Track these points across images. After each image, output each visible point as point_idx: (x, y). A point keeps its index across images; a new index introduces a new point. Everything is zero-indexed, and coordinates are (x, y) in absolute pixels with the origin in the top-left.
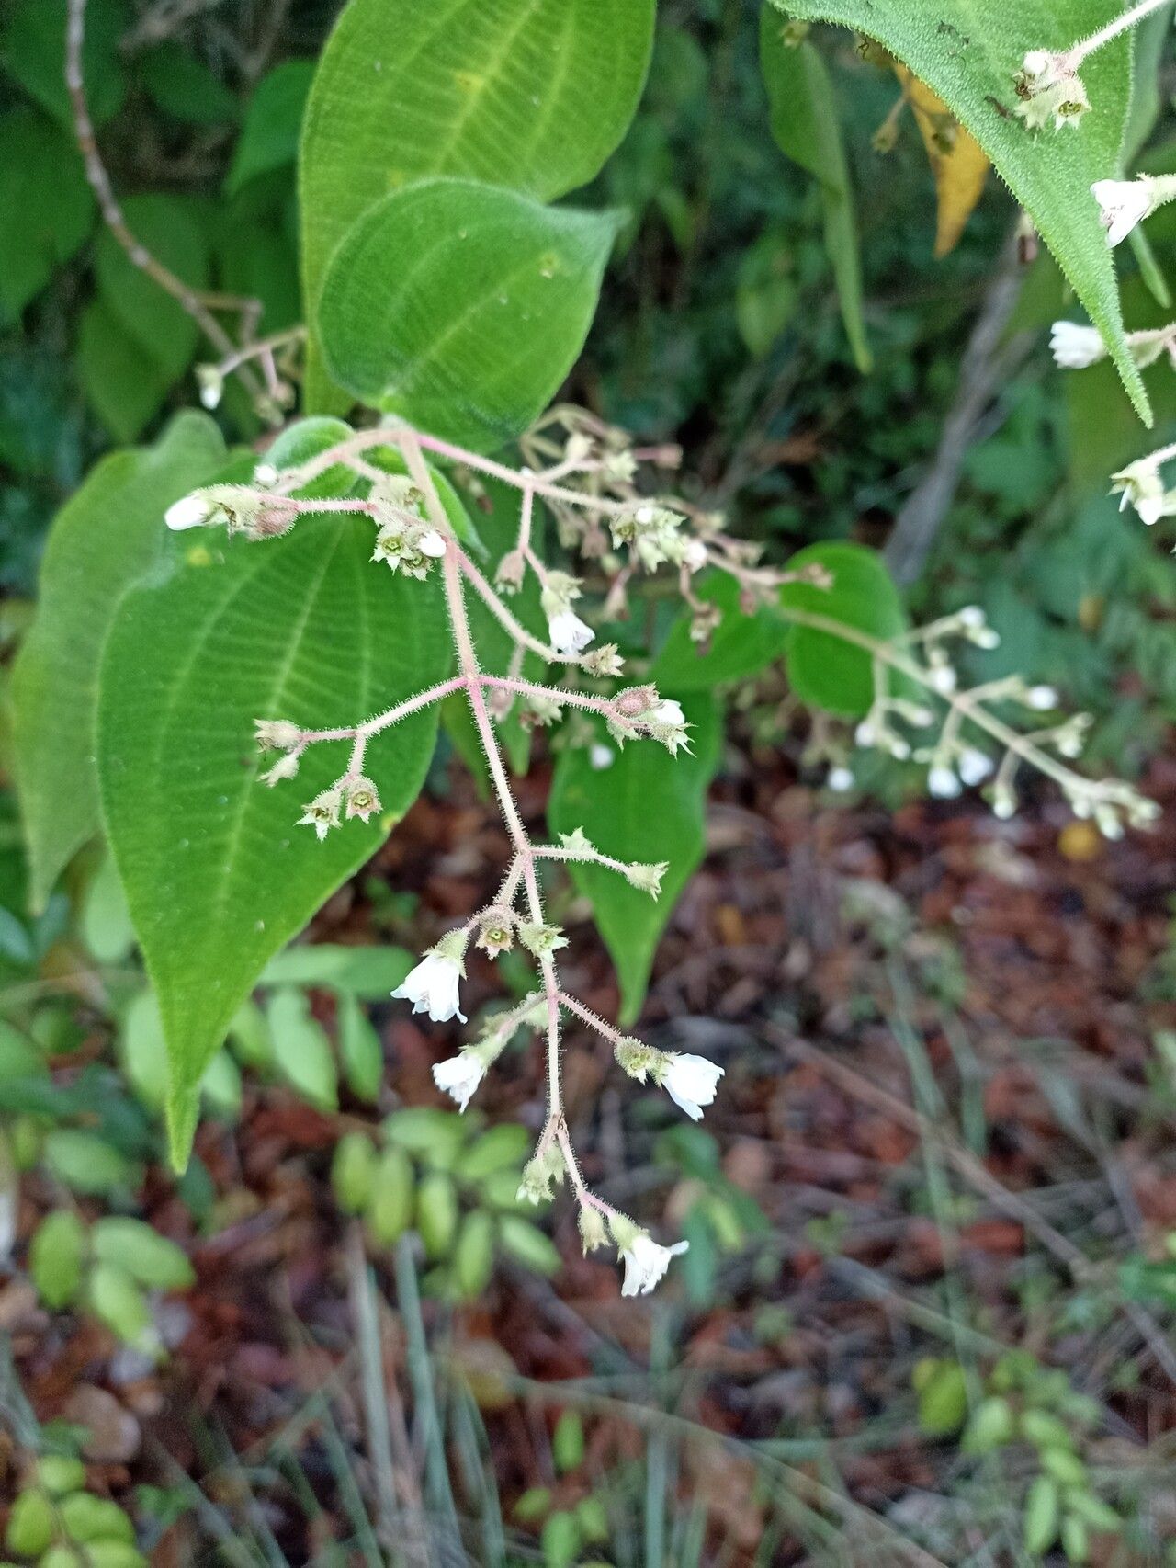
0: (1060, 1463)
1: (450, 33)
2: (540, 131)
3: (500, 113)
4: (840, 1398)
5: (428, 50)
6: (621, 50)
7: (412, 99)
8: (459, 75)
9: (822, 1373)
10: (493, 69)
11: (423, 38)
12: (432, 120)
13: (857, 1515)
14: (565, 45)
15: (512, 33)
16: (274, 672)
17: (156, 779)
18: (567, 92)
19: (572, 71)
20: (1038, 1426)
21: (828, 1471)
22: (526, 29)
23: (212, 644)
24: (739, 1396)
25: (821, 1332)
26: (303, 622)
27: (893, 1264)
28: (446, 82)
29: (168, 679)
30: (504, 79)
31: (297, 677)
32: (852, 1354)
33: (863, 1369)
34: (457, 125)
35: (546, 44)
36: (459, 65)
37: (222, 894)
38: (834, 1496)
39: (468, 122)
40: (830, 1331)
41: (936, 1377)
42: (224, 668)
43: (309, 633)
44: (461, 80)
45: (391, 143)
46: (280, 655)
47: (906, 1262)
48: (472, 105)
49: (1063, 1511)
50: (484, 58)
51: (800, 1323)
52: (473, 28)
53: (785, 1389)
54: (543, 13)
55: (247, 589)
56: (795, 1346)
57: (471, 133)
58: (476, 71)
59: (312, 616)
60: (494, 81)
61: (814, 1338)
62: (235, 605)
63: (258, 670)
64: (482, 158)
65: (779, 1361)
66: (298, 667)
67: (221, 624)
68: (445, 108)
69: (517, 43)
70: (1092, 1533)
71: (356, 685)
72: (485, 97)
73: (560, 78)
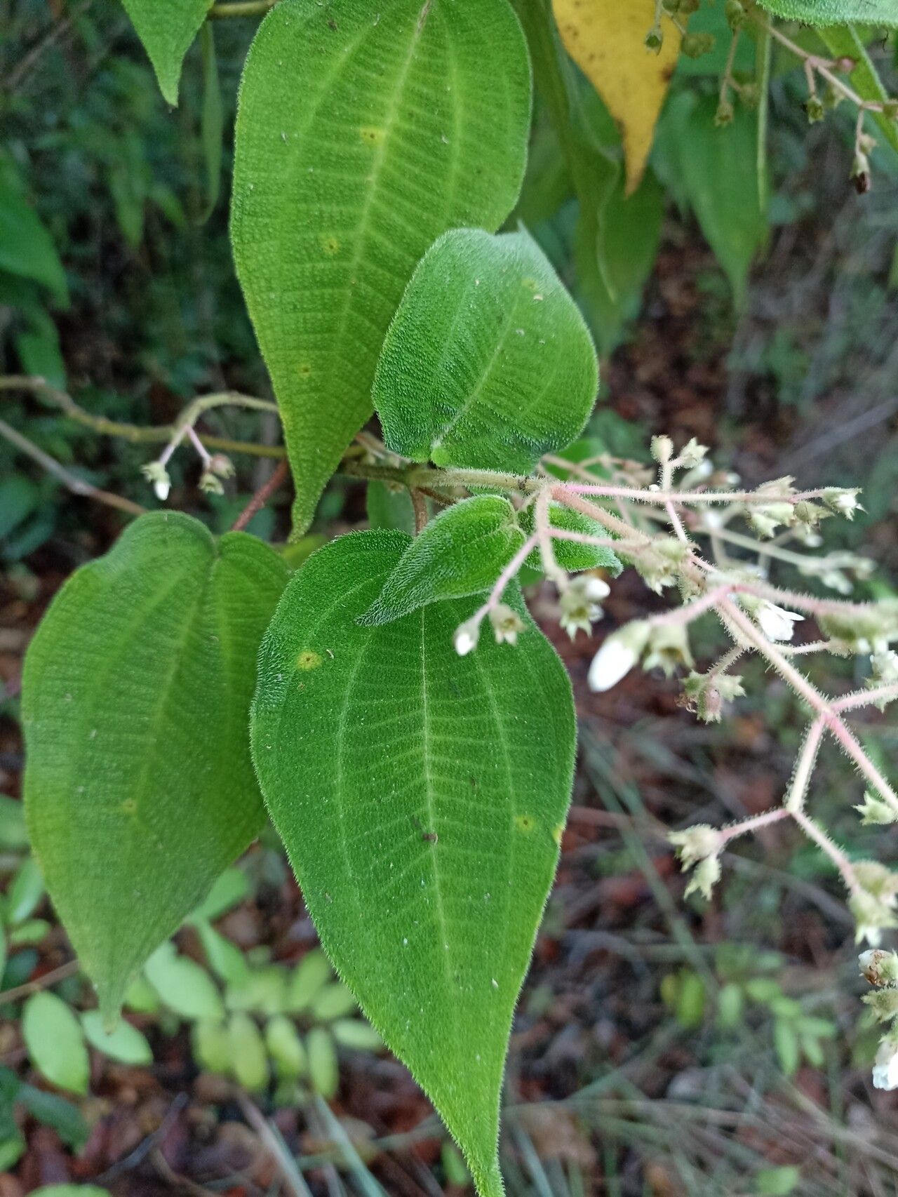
0: (784, 1008)
1: (340, 93)
2: (456, 167)
3: (412, 159)
4: (605, 1032)
5: (325, 111)
6: (505, 81)
7: (326, 161)
8: (362, 130)
9: (585, 1019)
10: (392, 118)
11: (315, 102)
12: (348, 178)
13: (657, 1109)
14: (456, 84)
15: (400, 82)
16: (418, 741)
17: (357, 894)
18: (470, 127)
19: (467, 106)
20: (760, 990)
21: (630, 1089)
22: (414, 77)
23: (352, 739)
24: (540, 1065)
25: (574, 991)
26: (425, 684)
27: (601, 921)
28: (352, 139)
29: (329, 792)
30: (406, 126)
31: (439, 738)
32: (600, 996)
33: (612, 1003)
34: (372, 178)
35: (438, 86)
36: (358, 121)
37: (450, 972)
38: (639, 1104)
39: (383, 172)
40: (579, 987)
41: (679, 988)
42: (375, 757)
43: (435, 692)
44: (365, 134)
45: (315, 209)
46: (418, 724)
47: (608, 916)
48: (381, 156)
49: (799, 1036)
50: (381, 110)
51: (558, 992)
52: (362, 84)
53: (568, 1044)
54: (426, 59)
55: (364, 674)
56: (561, 1010)
57: (388, 183)
58: (376, 124)
59: (432, 676)
60: (397, 130)
61: (571, 998)
62: (359, 694)
63: (404, 746)
64: (407, 204)
65: (556, 1027)
66: (436, 729)
67: (353, 718)
68: (359, 164)
69: (409, 92)
70: (823, 1042)
71: (492, 723)
72: (391, 144)
73: (460, 114)
